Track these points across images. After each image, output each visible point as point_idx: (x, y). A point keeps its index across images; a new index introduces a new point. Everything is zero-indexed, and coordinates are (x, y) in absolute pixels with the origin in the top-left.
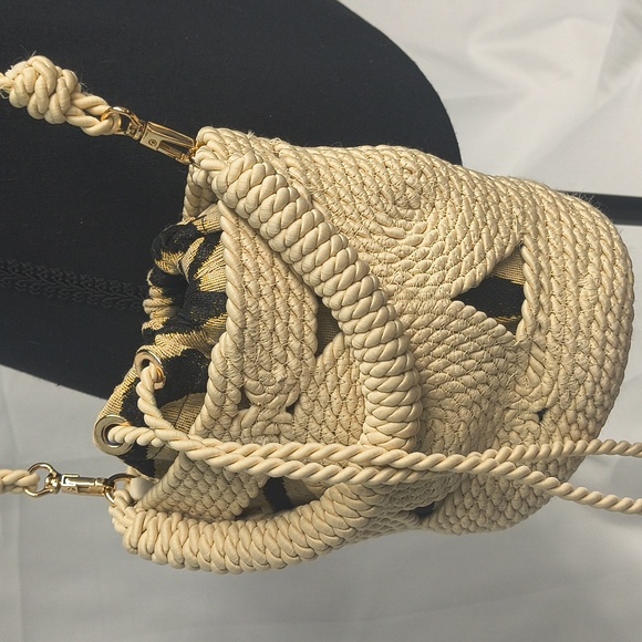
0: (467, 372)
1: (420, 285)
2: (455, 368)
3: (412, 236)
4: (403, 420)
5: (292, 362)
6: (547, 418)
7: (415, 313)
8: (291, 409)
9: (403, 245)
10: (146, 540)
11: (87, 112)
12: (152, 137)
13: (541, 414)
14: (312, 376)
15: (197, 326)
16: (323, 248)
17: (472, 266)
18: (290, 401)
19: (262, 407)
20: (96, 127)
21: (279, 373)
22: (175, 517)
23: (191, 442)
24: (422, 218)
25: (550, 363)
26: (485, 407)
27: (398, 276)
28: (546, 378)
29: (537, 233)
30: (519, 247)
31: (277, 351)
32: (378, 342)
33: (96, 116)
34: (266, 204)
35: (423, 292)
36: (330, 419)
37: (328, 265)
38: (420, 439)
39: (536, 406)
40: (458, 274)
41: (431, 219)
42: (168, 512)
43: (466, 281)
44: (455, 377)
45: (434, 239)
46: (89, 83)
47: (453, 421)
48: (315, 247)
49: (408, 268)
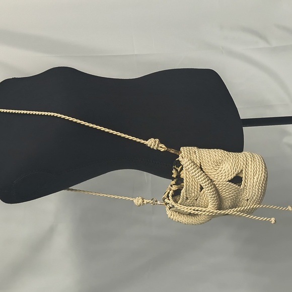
0: (230, 194)
1: (221, 179)
2: (227, 194)
3: (220, 169)
4: (215, 205)
5: (196, 193)
6: (249, 201)
7: (219, 184)
8: (196, 200)
9: (218, 171)
10: (172, 217)
11: (161, 147)
12: (172, 151)
13: (248, 200)
14: (199, 195)
15: (180, 184)
16: (200, 177)
17: (231, 175)
18: (196, 198)
19: (191, 200)
20: (162, 150)
21: (193, 195)
22: (177, 213)
23: (178, 206)
24: (222, 165)
25: (248, 192)
26: (234, 199)
27: (216, 177)
28: (248, 194)
29: (246, 167)
30: (242, 171)
31: (193, 191)
32: (210, 192)
33: (163, 148)
34: (190, 169)
35: (221, 181)
36: (204, 199)
37: (201, 180)
38: (220, 207)
39: (246, 199)
40: (228, 177)
41: (224, 165)
42: (176, 212)
43: (230, 179)
44: (227, 195)
45: (224, 170)
46: (161, 142)
47: (227, 203)
48: (199, 176)
49: (218, 176)
